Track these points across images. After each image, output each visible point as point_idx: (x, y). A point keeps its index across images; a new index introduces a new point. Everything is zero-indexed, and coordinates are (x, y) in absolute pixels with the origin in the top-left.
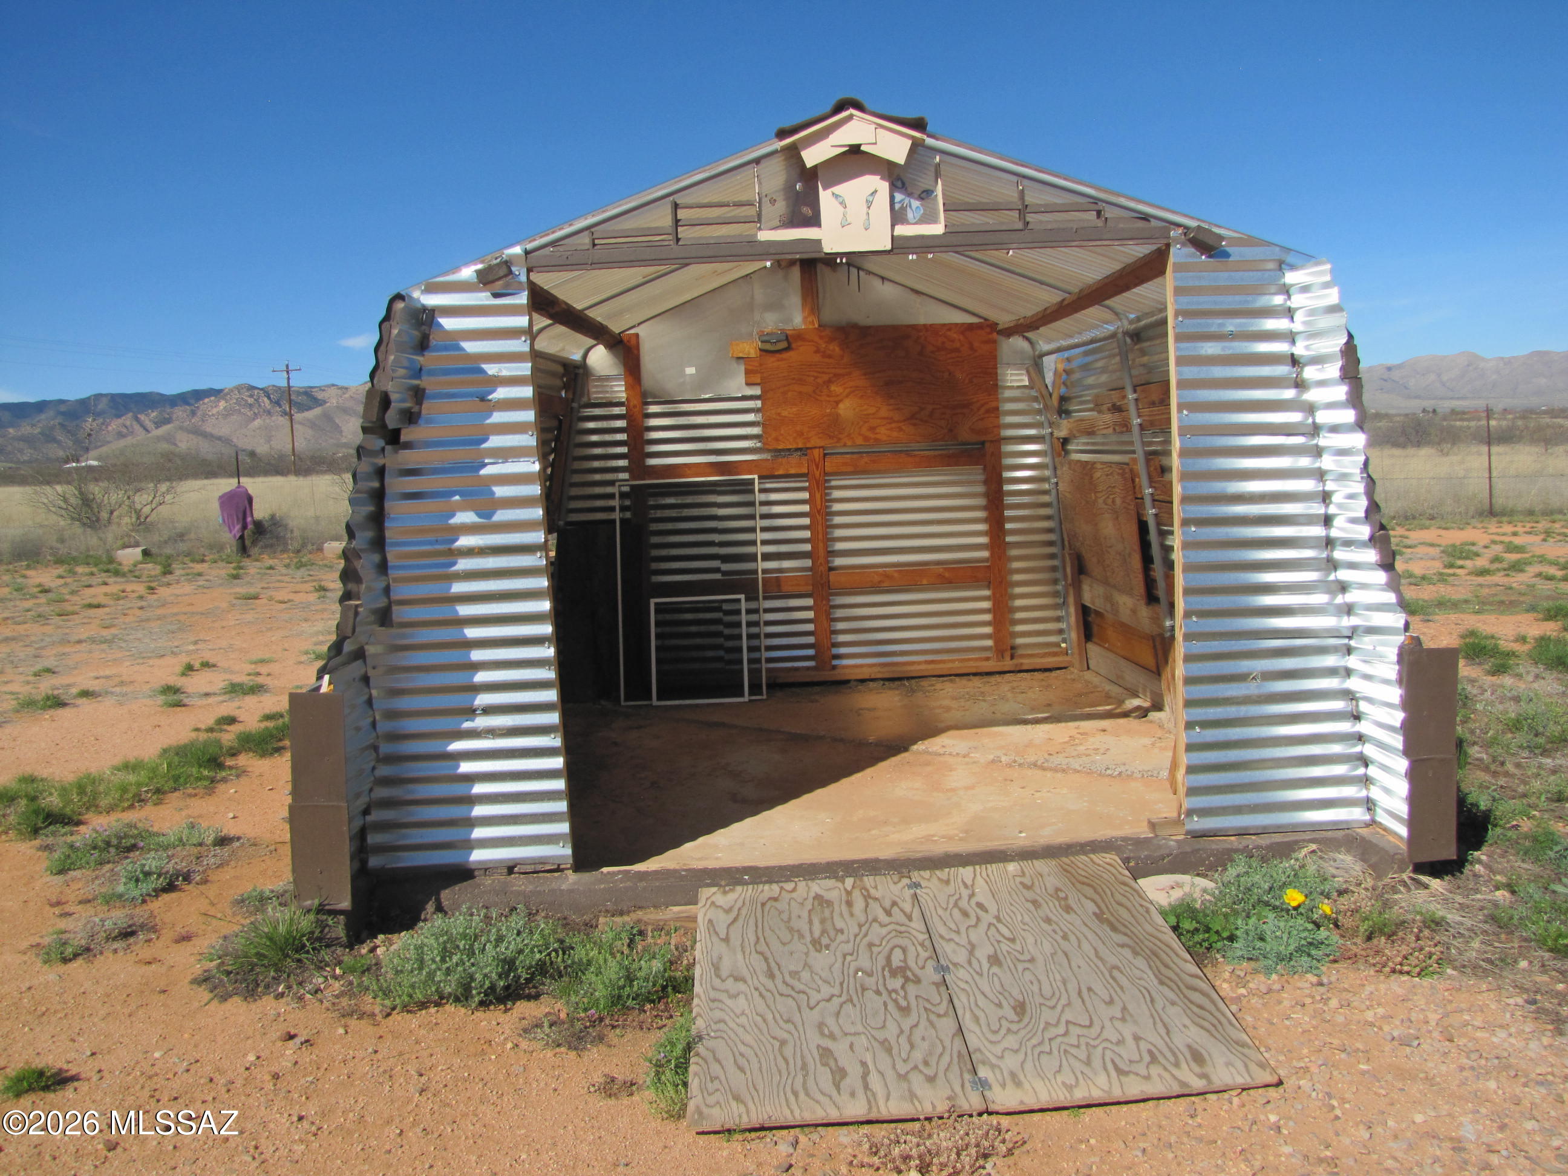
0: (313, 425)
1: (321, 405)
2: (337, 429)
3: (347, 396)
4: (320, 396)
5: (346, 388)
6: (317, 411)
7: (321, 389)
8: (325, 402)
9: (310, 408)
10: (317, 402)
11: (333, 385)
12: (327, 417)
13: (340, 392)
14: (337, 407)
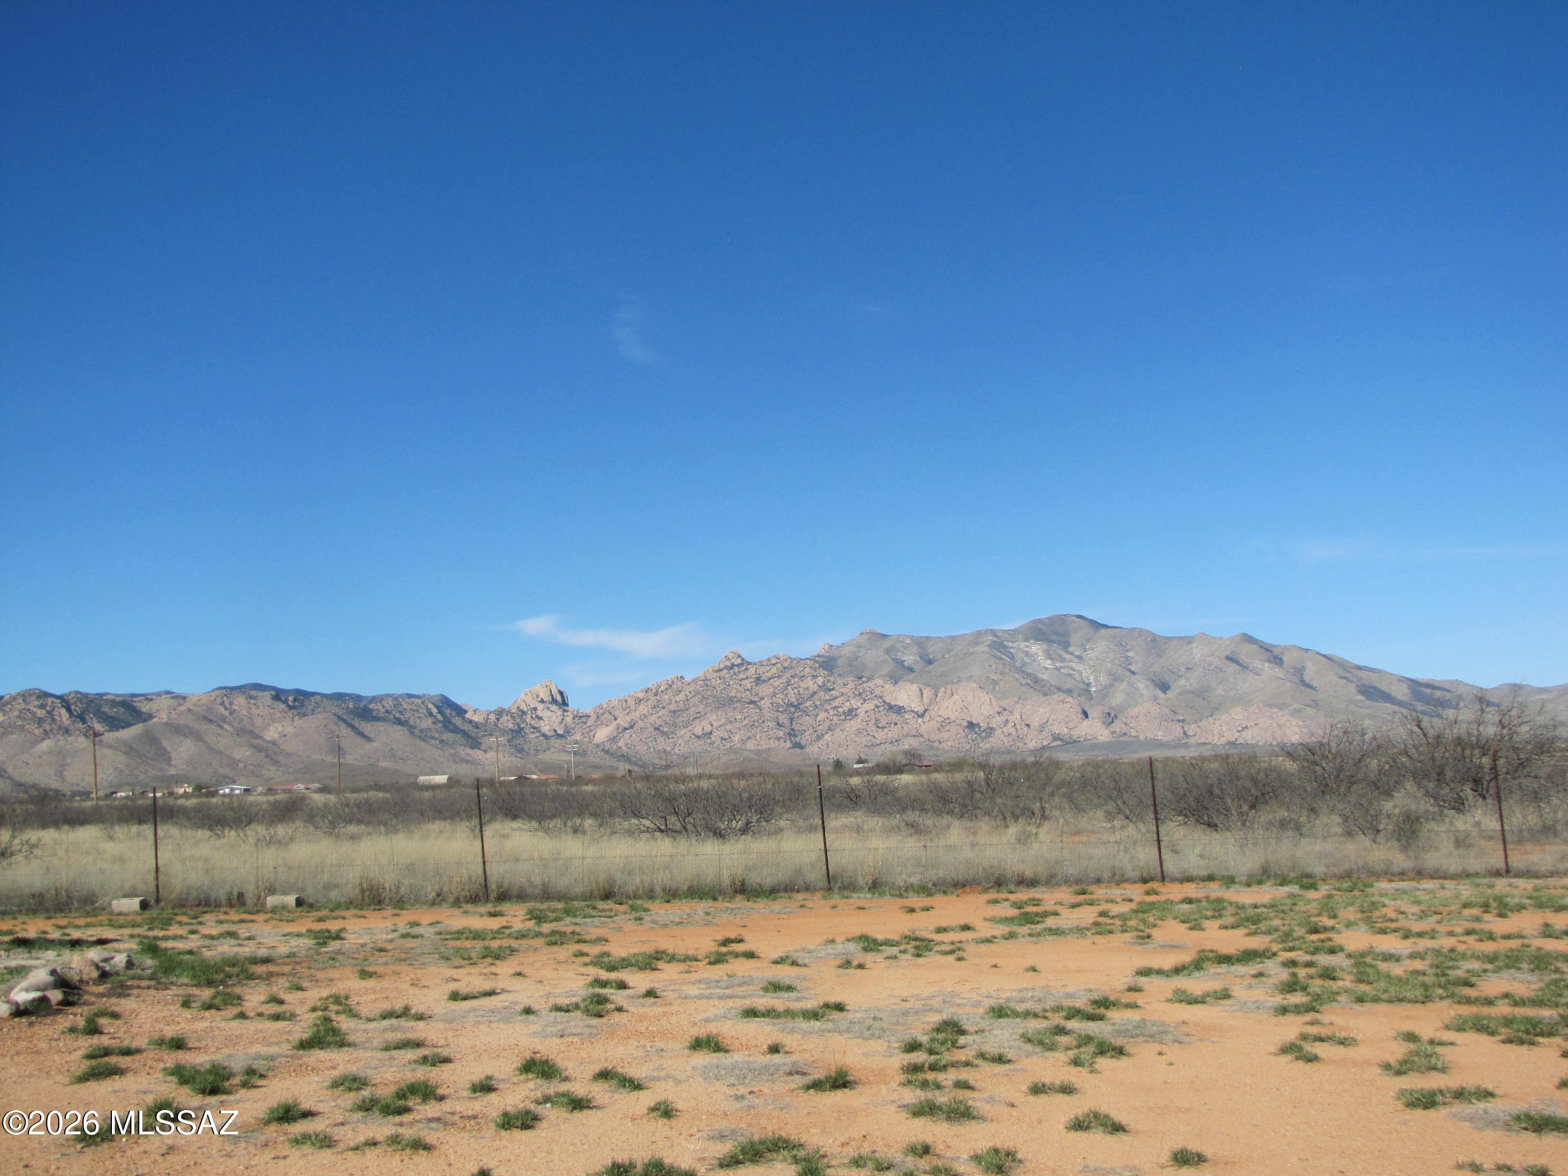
0: (128, 749)
1: (145, 721)
2: (165, 756)
3: (182, 708)
4: (144, 707)
5: (184, 698)
6: (137, 729)
7: (147, 698)
8: (151, 716)
9: (128, 725)
10: (138, 716)
11: (168, 693)
12: (150, 738)
13: (174, 702)
14: (167, 724)
